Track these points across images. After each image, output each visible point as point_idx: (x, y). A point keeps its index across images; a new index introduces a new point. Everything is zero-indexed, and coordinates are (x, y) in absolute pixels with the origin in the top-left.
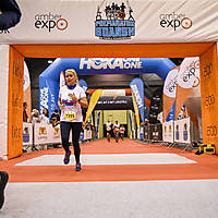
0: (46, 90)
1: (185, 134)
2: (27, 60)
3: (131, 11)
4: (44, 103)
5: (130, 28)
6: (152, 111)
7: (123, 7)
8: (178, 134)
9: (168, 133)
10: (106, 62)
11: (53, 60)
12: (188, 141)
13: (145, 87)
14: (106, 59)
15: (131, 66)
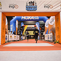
0: (12, 25)
1: (51, 38)
2: (7, 17)
3: (36, 3)
4: (11, 29)
5: (36, 8)
6: (42, 31)
7: (34, 2)
8: (49, 38)
9: (46, 38)
10: (29, 18)
11: (14, 17)
12: (52, 40)
13: (40, 24)
14: (29, 17)
15: (36, 19)
